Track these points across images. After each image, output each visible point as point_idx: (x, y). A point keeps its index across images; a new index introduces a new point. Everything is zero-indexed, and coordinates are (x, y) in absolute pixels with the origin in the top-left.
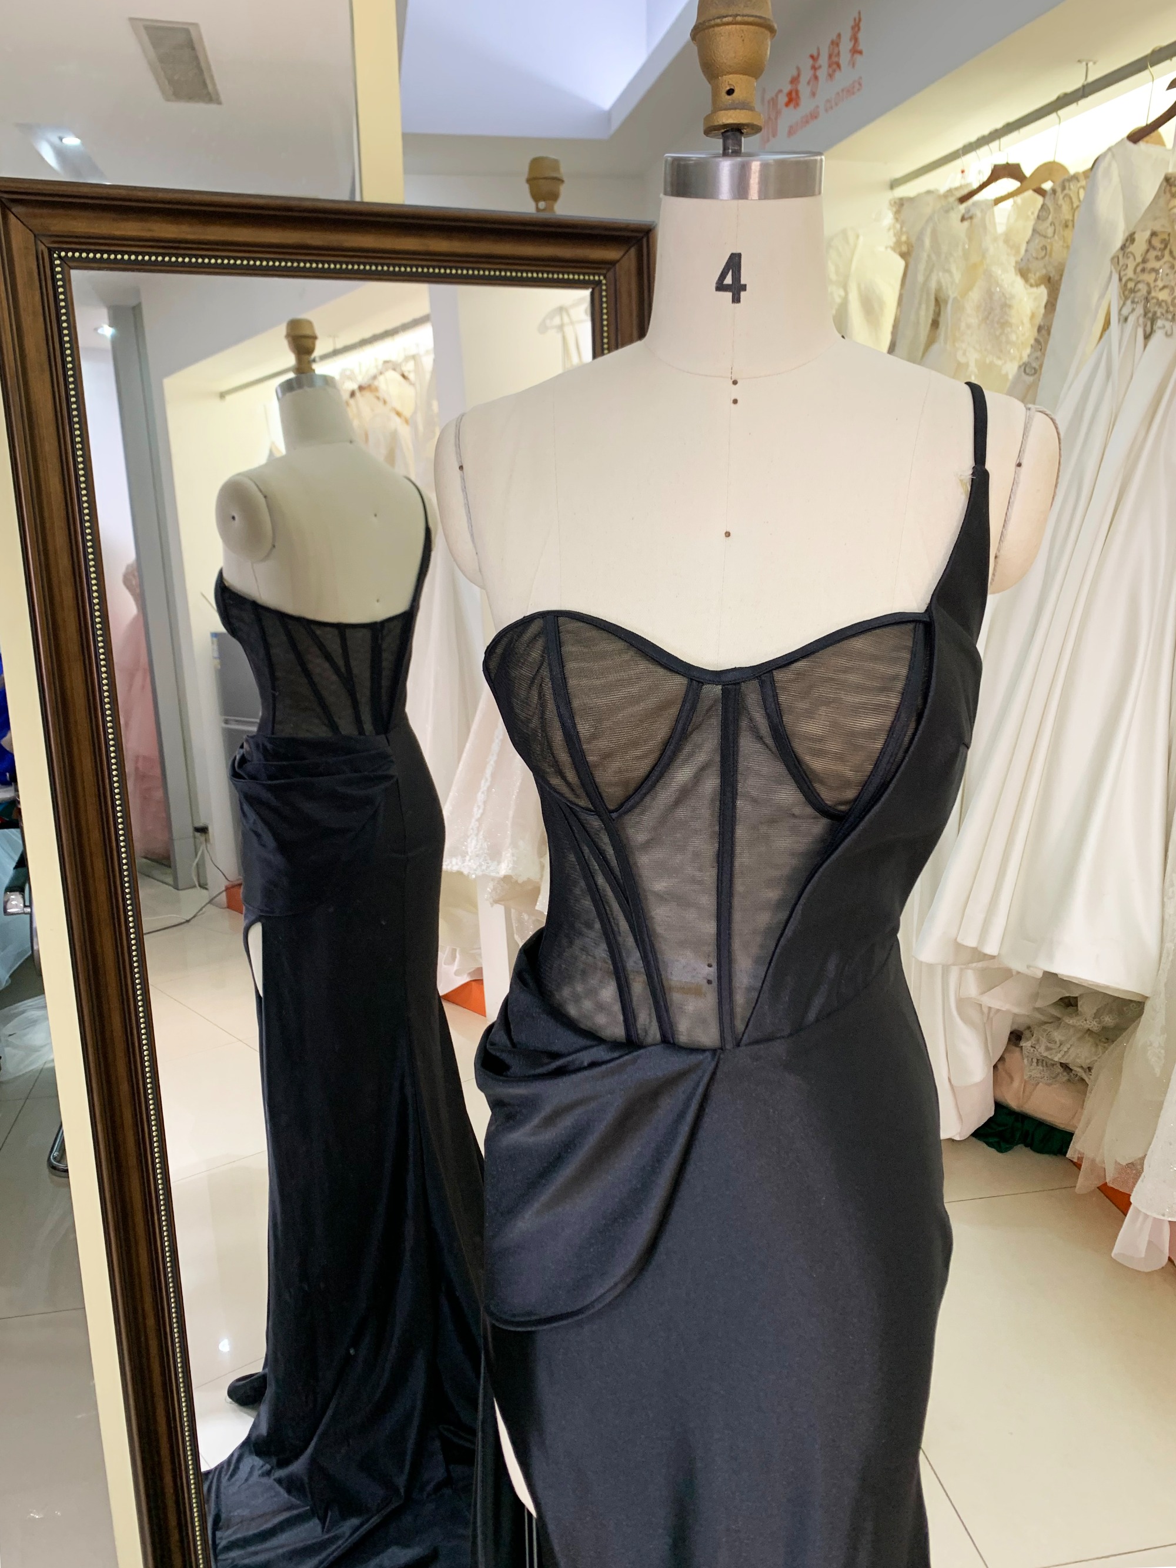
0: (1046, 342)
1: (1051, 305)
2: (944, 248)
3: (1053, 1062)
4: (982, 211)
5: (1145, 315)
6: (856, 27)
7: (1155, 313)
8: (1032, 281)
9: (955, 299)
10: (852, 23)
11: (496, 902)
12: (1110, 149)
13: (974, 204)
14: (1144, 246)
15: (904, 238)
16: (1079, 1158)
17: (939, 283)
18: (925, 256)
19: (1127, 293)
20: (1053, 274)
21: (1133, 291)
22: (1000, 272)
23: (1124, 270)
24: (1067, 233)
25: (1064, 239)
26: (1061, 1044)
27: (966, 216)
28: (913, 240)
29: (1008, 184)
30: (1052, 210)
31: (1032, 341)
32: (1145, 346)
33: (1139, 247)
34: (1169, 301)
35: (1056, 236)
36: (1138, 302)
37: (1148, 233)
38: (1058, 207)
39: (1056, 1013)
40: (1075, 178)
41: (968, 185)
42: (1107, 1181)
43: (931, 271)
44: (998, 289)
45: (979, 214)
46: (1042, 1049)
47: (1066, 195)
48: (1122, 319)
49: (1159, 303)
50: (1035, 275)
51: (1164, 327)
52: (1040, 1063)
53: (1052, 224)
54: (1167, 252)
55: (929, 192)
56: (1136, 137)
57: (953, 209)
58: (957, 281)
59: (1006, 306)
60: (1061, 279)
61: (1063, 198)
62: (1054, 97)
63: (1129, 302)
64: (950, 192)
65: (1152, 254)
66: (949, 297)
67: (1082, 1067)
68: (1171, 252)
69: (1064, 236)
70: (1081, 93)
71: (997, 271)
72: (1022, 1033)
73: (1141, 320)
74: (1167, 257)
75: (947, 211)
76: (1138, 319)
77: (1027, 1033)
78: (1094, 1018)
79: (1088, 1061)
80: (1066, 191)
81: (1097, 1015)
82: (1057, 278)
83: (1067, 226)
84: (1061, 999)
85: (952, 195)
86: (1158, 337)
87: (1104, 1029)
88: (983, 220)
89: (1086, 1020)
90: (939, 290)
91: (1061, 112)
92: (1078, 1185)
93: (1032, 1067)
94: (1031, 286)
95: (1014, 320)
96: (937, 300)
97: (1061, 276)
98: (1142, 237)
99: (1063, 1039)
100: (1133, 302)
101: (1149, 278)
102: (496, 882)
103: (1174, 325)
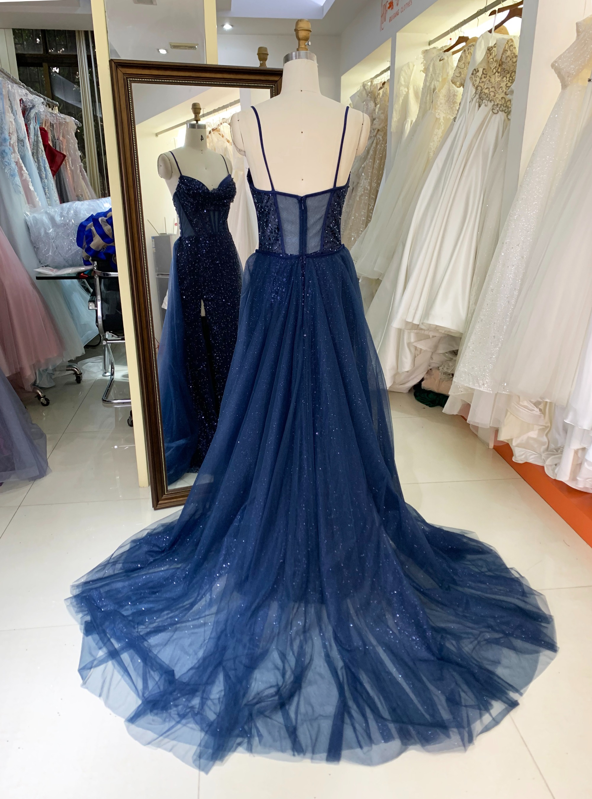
3: (448, 373)
4: (447, 57)
5: (480, 98)
7: (483, 97)
12: (482, 35)
13: (447, 54)
14: (481, 73)
18: (430, 74)
26: (451, 366)
27: (441, 59)
32: (479, 110)
33: (480, 74)
34: (488, 92)
35: (465, 68)
36: (478, 94)
37: (483, 68)
38: (466, 57)
41: (450, 45)
43: (432, 81)
46: (445, 370)
48: (472, 100)
49: (485, 94)
50: (458, 83)
51: (486, 103)
52: (445, 373)
53: (464, 63)
54: (488, 76)
56: (492, 31)
61: (468, 53)
65: (484, 76)
68: (489, 76)
69: (468, 68)
73: (478, 100)
74: (488, 77)
76: (476, 100)
84: (452, 351)
86: (483, 106)
88: (448, 61)
98: (481, 70)
100: (476, 94)
101: (482, 85)
103: (489, 102)
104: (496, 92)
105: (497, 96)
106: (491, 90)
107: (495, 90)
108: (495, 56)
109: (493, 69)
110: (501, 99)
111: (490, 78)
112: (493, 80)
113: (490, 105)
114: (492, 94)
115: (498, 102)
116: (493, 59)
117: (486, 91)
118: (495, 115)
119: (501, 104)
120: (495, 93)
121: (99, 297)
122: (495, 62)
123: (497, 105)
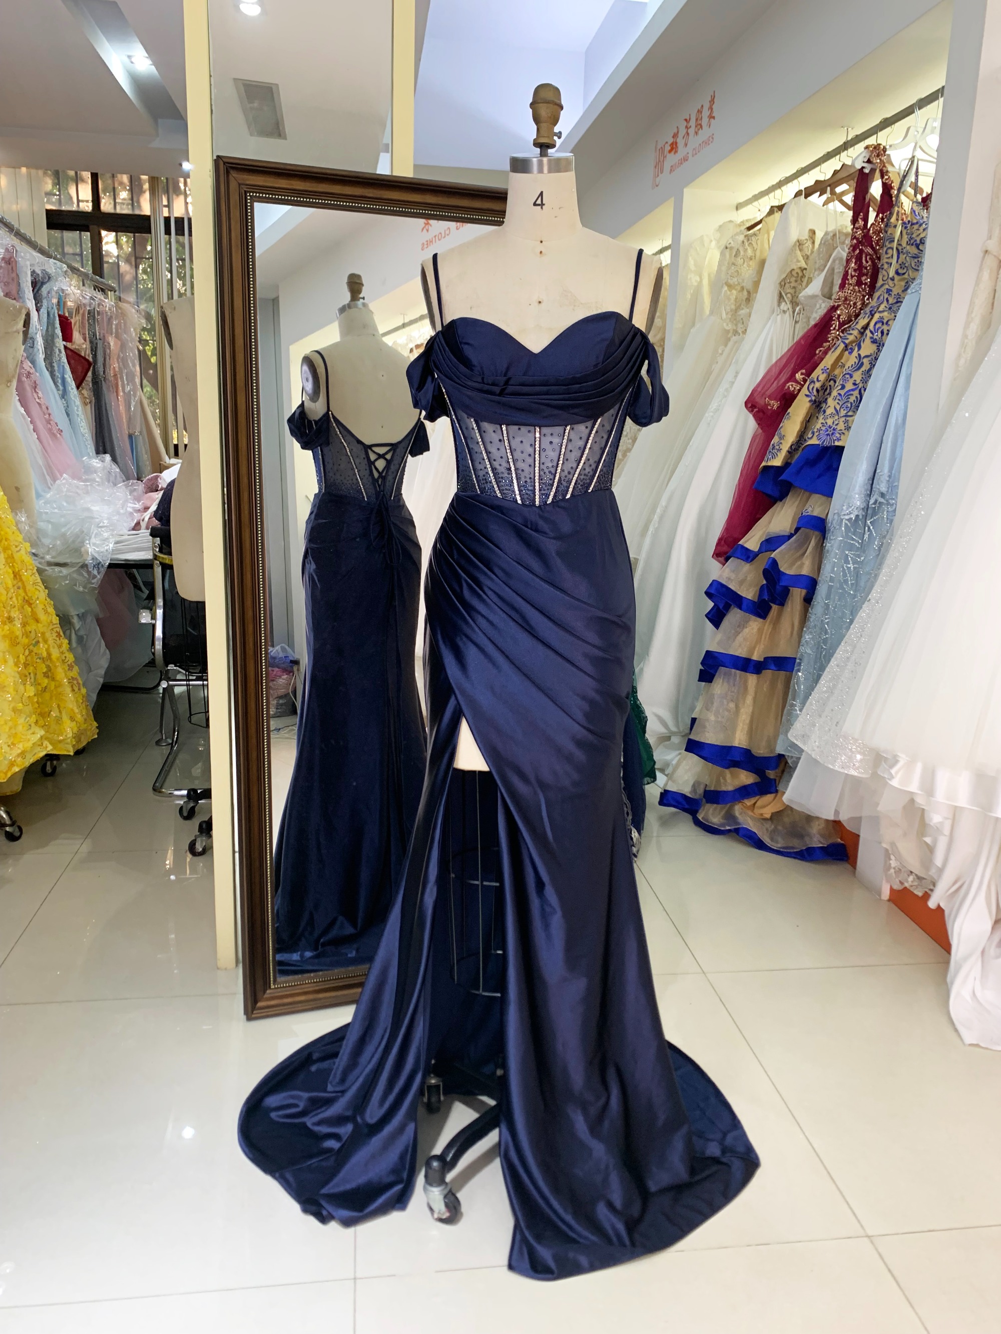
6: (712, 101)
10: (710, 99)
70: (843, 148)
121: (160, 602)
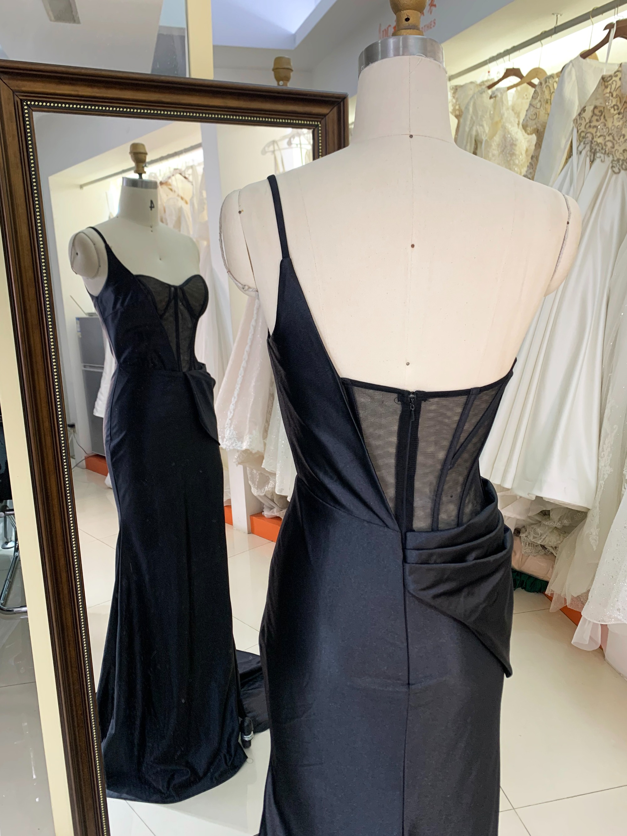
0: (536, 164)
1: (538, 145)
2: (480, 113)
3: (537, 544)
4: (501, 93)
5: (591, 151)
7: (596, 149)
8: (529, 132)
9: (486, 140)
11: (239, 463)
12: (571, 62)
13: (497, 89)
14: (590, 114)
15: (457, 107)
16: (551, 594)
17: (477, 131)
18: (469, 117)
19: (581, 138)
20: (540, 128)
21: (584, 138)
22: (510, 126)
23: (580, 126)
24: (548, 106)
25: (546, 109)
26: (541, 535)
27: (493, 96)
28: (463, 108)
29: (514, 80)
30: (540, 94)
31: (528, 164)
32: (590, 168)
33: (588, 114)
34: (603, 143)
35: (542, 108)
36: (588, 143)
37: (592, 107)
38: (543, 92)
39: (538, 518)
40: (552, 76)
41: (492, 80)
42: (567, 604)
43: (473, 125)
44: (509, 136)
45: (499, 95)
46: (531, 538)
47: (547, 86)
48: (579, 153)
49: (598, 144)
50: (530, 128)
51: (600, 157)
52: (530, 545)
53: (540, 101)
54: (602, 117)
55: (472, 83)
56: (585, 55)
57: (484, 92)
58: (487, 131)
59: (513, 144)
60: (544, 131)
61: (546, 87)
62: (539, 33)
63: (582, 143)
64: (483, 82)
65: (595, 118)
66: (482, 140)
67: (552, 547)
68: (604, 117)
69: (546, 108)
70: (554, 31)
71: (509, 126)
72: (520, 530)
73: (589, 153)
74: (602, 120)
75: (482, 92)
76: (587, 153)
77: (523, 530)
78: (558, 521)
79: (555, 544)
80: (547, 84)
81: (560, 520)
82: (542, 130)
83: (547, 103)
84: (541, 511)
85: (484, 85)
86: (598, 161)
87: (564, 526)
88: (502, 98)
89: (554, 522)
90: (477, 135)
91: (543, 41)
92: (551, 607)
93: (526, 547)
94: (528, 134)
95: (517, 153)
96: (475, 141)
97: (544, 129)
98: (590, 109)
99: (542, 532)
100: (584, 143)
101: (593, 131)
102: (239, 453)
103: (606, 156)
104: (615, 142)
105: (616, 147)
106: (608, 138)
107: (614, 139)
108: (616, 90)
109: (611, 107)
110: (621, 151)
111: (606, 120)
112: (610, 124)
113: (609, 160)
114: (609, 144)
115: (618, 157)
116: (610, 92)
117: (600, 140)
118: (615, 176)
119: (623, 160)
120: (613, 144)
122: (616, 97)
123: (618, 160)
